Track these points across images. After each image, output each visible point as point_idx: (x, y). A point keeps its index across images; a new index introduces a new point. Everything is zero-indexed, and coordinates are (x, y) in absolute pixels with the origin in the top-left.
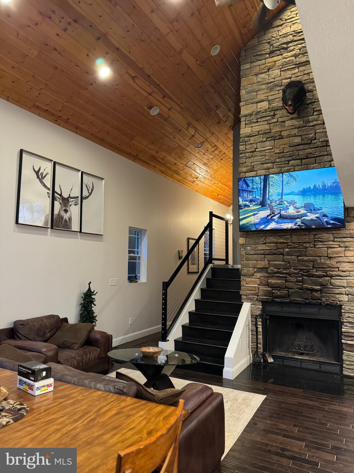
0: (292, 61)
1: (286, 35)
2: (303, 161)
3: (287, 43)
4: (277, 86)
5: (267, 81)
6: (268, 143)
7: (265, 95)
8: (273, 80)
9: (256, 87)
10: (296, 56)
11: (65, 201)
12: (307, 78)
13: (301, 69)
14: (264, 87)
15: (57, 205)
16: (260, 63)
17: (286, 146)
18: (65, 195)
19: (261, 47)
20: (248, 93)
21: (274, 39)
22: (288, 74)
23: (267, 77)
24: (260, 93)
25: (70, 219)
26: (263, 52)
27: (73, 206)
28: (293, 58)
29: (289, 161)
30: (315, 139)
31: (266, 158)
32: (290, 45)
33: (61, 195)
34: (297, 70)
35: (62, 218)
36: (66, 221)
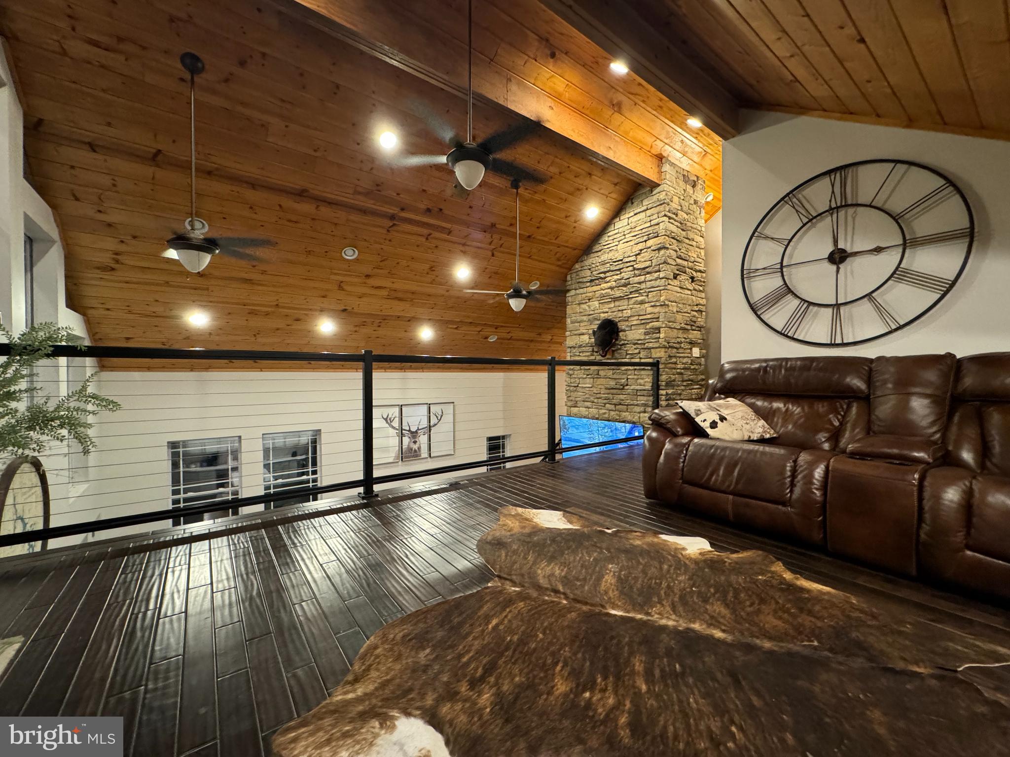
0: (608, 295)
1: (604, 263)
2: (617, 407)
3: (605, 273)
4: (596, 319)
5: (588, 313)
6: (588, 380)
7: (586, 328)
8: (592, 312)
9: (579, 318)
10: (612, 288)
11: (414, 434)
12: (621, 315)
13: (617, 303)
14: (585, 318)
15: (406, 440)
16: (581, 291)
17: (602, 387)
18: (413, 429)
19: (582, 274)
20: (572, 322)
21: (594, 266)
22: (605, 308)
23: (587, 308)
24: (582, 324)
25: (419, 448)
26: (585, 280)
27: (422, 436)
28: (609, 290)
29: (605, 404)
30: (627, 385)
31: (587, 396)
32: (608, 274)
33: (409, 431)
34: (612, 305)
35: (412, 449)
36: (415, 451)
